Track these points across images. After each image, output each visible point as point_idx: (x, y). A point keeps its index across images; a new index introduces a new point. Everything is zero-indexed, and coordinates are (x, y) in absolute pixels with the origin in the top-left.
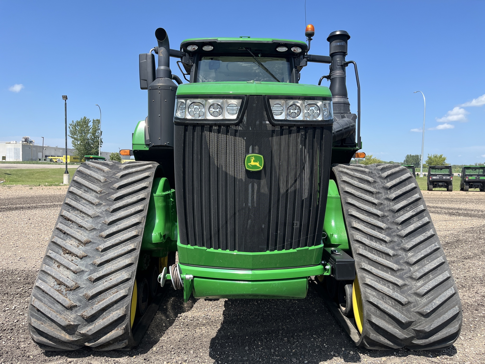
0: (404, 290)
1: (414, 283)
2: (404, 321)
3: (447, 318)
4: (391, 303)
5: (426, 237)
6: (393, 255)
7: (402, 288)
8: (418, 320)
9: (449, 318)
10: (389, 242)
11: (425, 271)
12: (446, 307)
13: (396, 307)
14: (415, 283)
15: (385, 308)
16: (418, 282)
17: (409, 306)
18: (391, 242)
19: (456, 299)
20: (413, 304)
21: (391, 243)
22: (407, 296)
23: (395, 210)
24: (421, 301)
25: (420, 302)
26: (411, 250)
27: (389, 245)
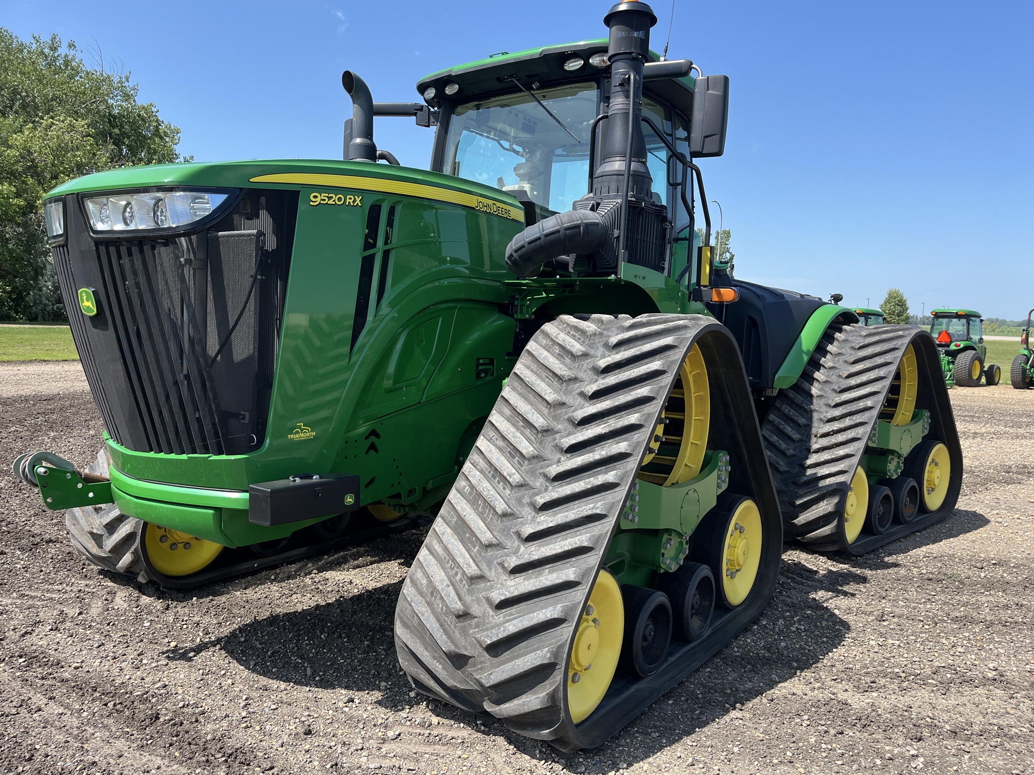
0: (477, 588)
1: (505, 578)
2: (445, 648)
3: (520, 668)
4: (441, 606)
5: (589, 487)
6: (503, 512)
7: (475, 582)
8: (478, 656)
9: (523, 669)
10: (516, 486)
11: (531, 556)
12: (534, 645)
13: (446, 619)
14: (506, 580)
15: (420, 613)
16: (512, 578)
17: (469, 622)
18: (522, 486)
19: (562, 635)
20: (476, 620)
21: (522, 488)
22: (473, 601)
23: (576, 420)
24: (493, 619)
25: (491, 619)
26: (550, 511)
27: (515, 493)
